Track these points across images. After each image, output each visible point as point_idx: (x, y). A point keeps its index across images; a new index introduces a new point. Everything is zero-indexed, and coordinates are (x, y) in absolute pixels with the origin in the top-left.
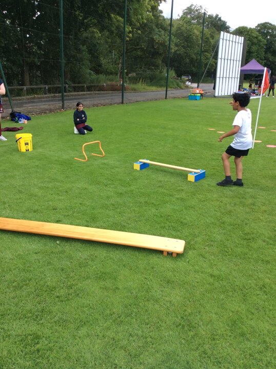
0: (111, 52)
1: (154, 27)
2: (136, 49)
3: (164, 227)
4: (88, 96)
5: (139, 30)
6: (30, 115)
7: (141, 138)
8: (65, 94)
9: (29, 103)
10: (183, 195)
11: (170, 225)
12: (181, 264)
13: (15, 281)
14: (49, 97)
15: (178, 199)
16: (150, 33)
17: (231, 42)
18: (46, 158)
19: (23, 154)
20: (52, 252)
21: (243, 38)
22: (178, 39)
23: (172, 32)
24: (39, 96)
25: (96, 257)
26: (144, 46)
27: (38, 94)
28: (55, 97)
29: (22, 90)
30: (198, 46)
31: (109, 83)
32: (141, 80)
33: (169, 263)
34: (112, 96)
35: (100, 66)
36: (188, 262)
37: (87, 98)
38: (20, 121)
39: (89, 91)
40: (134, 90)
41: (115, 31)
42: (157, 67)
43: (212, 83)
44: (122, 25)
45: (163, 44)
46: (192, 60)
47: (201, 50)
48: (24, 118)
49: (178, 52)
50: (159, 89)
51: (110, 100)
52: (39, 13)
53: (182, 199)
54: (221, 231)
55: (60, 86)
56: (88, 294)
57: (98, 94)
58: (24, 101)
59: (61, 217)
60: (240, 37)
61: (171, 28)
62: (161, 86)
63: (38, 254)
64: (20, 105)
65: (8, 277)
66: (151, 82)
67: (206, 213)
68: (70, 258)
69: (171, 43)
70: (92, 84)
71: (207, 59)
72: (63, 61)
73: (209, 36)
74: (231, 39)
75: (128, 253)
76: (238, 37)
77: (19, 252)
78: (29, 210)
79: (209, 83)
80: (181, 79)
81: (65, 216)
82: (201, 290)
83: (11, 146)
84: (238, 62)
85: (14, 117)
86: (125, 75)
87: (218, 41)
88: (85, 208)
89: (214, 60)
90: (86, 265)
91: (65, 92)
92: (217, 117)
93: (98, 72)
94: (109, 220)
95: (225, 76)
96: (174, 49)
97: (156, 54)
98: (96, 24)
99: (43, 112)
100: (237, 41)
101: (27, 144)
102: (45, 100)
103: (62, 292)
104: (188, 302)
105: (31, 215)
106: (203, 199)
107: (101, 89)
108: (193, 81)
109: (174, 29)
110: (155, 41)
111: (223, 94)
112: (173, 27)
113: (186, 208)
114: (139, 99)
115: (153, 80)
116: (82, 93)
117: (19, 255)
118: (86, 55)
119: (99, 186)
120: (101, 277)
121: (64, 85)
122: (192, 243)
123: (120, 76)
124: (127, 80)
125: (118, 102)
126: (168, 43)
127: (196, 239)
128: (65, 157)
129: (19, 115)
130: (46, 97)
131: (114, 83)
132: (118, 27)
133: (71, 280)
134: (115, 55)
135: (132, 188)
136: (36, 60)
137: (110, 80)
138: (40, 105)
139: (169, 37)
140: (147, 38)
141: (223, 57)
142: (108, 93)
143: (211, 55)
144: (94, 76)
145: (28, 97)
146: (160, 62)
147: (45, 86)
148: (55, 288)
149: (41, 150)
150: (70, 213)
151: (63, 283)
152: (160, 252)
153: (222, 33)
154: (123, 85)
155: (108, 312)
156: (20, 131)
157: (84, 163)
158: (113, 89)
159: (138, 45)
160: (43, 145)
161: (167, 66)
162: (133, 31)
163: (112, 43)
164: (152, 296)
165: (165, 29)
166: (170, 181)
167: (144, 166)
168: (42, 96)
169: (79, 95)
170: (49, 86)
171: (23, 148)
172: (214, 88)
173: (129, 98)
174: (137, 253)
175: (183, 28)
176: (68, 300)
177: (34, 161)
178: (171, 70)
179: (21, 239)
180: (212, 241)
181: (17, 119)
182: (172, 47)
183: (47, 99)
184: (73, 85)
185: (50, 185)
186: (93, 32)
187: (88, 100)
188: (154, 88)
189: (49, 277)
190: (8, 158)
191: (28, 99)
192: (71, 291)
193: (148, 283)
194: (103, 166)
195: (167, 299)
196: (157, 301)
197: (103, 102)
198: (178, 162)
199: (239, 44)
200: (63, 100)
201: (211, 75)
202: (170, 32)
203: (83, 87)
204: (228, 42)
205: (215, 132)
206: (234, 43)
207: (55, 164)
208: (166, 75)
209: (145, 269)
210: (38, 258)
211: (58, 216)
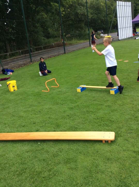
0: (54, 24)
1: (77, 5)
2: (68, 20)
3: (101, 125)
4: (44, 53)
5: (68, 9)
6: (13, 69)
7: (79, 73)
8: (31, 53)
9: (11, 62)
10: (109, 103)
11: (104, 123)
12: (114, 147)
13: (17, 171)
14: (22, 57)
15: (106, 106)
16: (75, 9)
17: (124, 6)
18: (25, 93)
19: (12, 93)
20: (37, 150)
21: (130, 2)
22: (92, 10)
23: (88, 6)
24: (17, 57)
25: (62, 149)
26: (72, 17)
27: (16, 56)
28: (26, 56)
29: (6, 55)
30: (105, 12)
31: (55, 43)
32: (74, 38)
33: (107, 148)
34: (58, 50)
35: (49, 34)
36: (119, 145)
37: (44, 54)
38: (8, 73)
39: (45, 49)
40: (71, 44)
41: (55, 12)
42: (82, 28)
43: (116, 32)
44: (58, 8)
45: (83, 15)
46: (102, 21)
47: (107, 14)
48: (10, 72)
49: (93, 18)
50: (85, 41)
51: (57, 53)
52: (10, 10)
53: (109, 106)
54: (136, 123)
55: (28, 49)
56: (61, 173)
57: (50, 50)
58: (9, 61)
59: (39, 127)
60: (129, 3)
61: (87, 4)
62: (86, 39)
63: (29, 153)
64: (7, 64)
65: (13, 169)
66: (80, 38)
67: (124, 112)
68: (47, 152)
69: (88, 13)
70: (46, 45)
71: (111, 18)
72: (28, 35)
73: (110, 5)
74: (123, 5)
75: (81, 144)
76: (127, 2)
77: (17, 153)
78: (20, 126)
79: (114, 32)
80: (97, 33)
81: (41, 127)
82: (129, 162)
83: (5, 89)
84: (130, 17)
85: (5, 71)
86: (64, 37)
87: (116, 7)
88: (52, 120)
89: (115, 18)
90: (57, 155)
91: (31, 52)
92: (122, 52)
93: (48, 37)
94: (67, 125)
95: (123, 27)
96: (90, 16)
97: (80, 21)
98: (43, 10)
99: (20, 66)
100: (127, 5)
101: (14, 87)
102: (20, 59)
103: (46, 174)
104: (122, 171)
105: (21, 129)
106: (121, 104)
107: (52, 47)
108: (104, 33)
109: (88, 5)
110: (78, 13)
111: (124, 38)
112: (88, 3)
113: (112, 111)
114: (74, 49)
115: (81, 37)
116: (41, 51)
117: (18, 154)
118: (40, 29)
119: (58, 106)
120: (67, 161)
121: (30, 48)
122: (119, 132)
123: (61, 37)
124: (66, 39)
125: (63, 53)
126: (86, 13)
127: (121, 130)
128: (37, 91)
129: (7, 70)
130: (21, 57)
131: (58, 42)
132: (56, 10)
133: (50, 166)
134: (57, 26)
135: (78, 103)
136: (12, 37)
137: (56, 41)
138: (18, 62)
139: (86, 10)
140: (74, 13)
141: (120, 16)
142: (56, 49)
143: (113, 16)
144: (47, 40)
145: (11, 59)
146: (84, 25)
147: (19, 51)
148: (41, 172)
149: (22, 89)
150: (44, 124)
151: (46, 169)
152: (100, 141)
153: (117, 2)
154: (64, 43)
155: (75, 183)
156: (8, 80)
157: (48, 93)
158: (59, 46)
159: (69, 17)
160: (23, 85)
161: (88, 27)
162: (65, 10)
163: (54, 19)
164: (99, 169)
165: (83, 6)
166: (100, 96)
167: (83, 89)
168: (18, 57)
169: (39, 53)
170: (22, 50)
171: (12, 90)
172: (118, 35)
173: (69, 50)
174: (87, 144)
175: (94, 3)
176: (50, 178)
177: (19, 96)
178: (91, 29)
179: (17, 145)
180: (131, 130)
181: (6, 72)
182: (89, 15)
183: (22, 58)
184: (35, 47)
185: (30, 109)
186: (42, 15)
187: (45, 55)
188: (82, 41)
189: (37, 166)
190: (4, 97)
191: (11, 60)
192: (51, 173)
193: (96, 162)
194: (59, 93)
195: (109, 170)
196: (103, 172)
197: (53, 54)
198: (103, 84)
199: (129, 7)
200: (31, 57)
201: (115, 28)
202: (87, 7)
203: (41, 48)
204: (122, 6)
205: (123, 61)
206: (125, 7)
207: (31, 96)
208: (88, 32)
209: (93, 153)
210: (29, 155)
211: (38, 127)
